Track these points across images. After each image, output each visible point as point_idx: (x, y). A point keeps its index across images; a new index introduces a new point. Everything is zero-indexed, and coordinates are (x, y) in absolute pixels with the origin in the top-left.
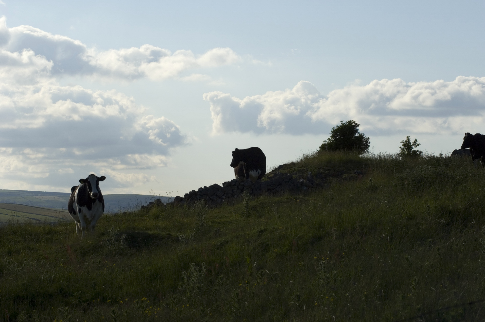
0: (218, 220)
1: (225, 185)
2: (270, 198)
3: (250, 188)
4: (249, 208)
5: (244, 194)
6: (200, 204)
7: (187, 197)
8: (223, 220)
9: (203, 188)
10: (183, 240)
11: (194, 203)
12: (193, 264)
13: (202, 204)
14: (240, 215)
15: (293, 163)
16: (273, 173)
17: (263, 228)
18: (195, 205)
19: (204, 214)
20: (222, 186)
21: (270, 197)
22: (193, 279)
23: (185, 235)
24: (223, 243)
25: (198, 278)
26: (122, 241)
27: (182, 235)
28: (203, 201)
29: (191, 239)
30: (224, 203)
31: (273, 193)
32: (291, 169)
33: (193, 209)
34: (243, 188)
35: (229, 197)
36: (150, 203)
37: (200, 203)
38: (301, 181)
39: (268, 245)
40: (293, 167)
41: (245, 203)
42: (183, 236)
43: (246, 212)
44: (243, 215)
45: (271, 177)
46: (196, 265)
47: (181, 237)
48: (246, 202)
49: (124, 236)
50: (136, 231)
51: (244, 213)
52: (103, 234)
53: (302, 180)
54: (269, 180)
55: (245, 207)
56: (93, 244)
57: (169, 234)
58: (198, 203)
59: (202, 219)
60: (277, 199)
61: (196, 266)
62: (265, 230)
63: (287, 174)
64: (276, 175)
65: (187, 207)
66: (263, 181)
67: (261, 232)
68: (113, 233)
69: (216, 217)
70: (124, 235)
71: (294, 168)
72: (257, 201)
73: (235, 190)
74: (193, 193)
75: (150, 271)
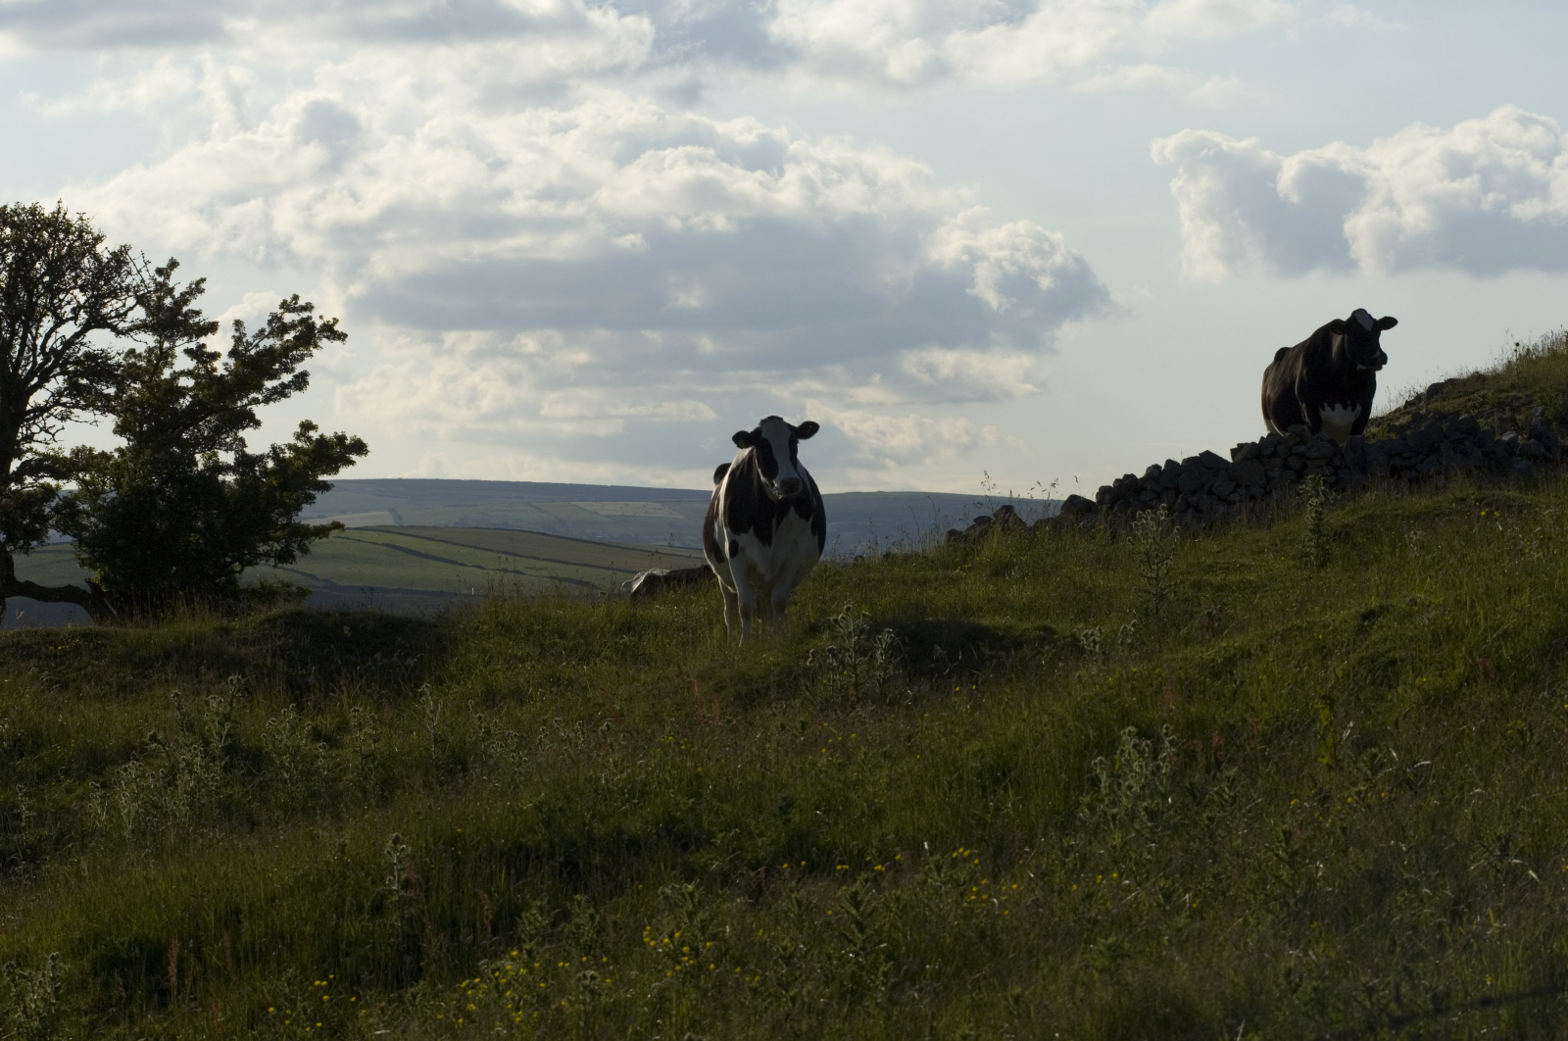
0: (1217, 579)
1: (1240, 456)
2: (1397, 499)
3: (1327, 464)
4: (1324, 536)
5: (1307, 486)
6: (1151, 522)
7: (1107, 497)
8: (1233, 578)
9: (1163, 466)
10: (1094, 647)
11: (1133, 518)
12: (1130, 732)
13: (1159, 523)
14: (1294, 558)
15: (1478, 378)
16: (1408, 413)
17: (1374, 603)
18: (1136, 525)
19: (1167, 559)
20: (1230, 460)
21: (1399, 496)
22: (1130, 782)
23: (1100, 630)
24: (1235, 655)
25: (1146, 777)
26: (881, 654)
27: (1090, 633)
28: (1162, 512)
29: (1122, 644)
30: (1237, 518)
31: (1411, 482)
32: (1472, 396)
33: (1129, 540)
34: (1304, 466)
35: (1253, 498)
36: (975, 520)
37: (1152, 519)
38: (1506, 437)
39: (1393, 662)
40: (1478, 391)
41: (1309, 517)
42: (1095, 632)
43: (1313, 550)
44: (1305, 559)
45: (1402, 427)
46: (1138, 734)
47: (1085, 636)
48: (1313, 515)
49: (886, 637)
50: (930, 619)
51: (1307, 554)
52: (814, 630)
53: (1511, 436)
54: (1393, 436)
55: (1311, 530)
56: (779, 664)
57: (1045, 629)
58: (1146, 519)
59: (1160, 575)
60: (1422, 502)
61: (1139, 739)
62: (1384, 610)
63: (1459, 416)
64: (1417, 418)
65: (1108, 534)
66: (1372, 441)
67: (1369, 615)
68: (848, 627)
69: (1211, 566)
70: (889, 632)
71: (1482, 393)
72: (1353, 511)
73: (1276, 473)
74: (1128, 484)
75: (980, 755)
